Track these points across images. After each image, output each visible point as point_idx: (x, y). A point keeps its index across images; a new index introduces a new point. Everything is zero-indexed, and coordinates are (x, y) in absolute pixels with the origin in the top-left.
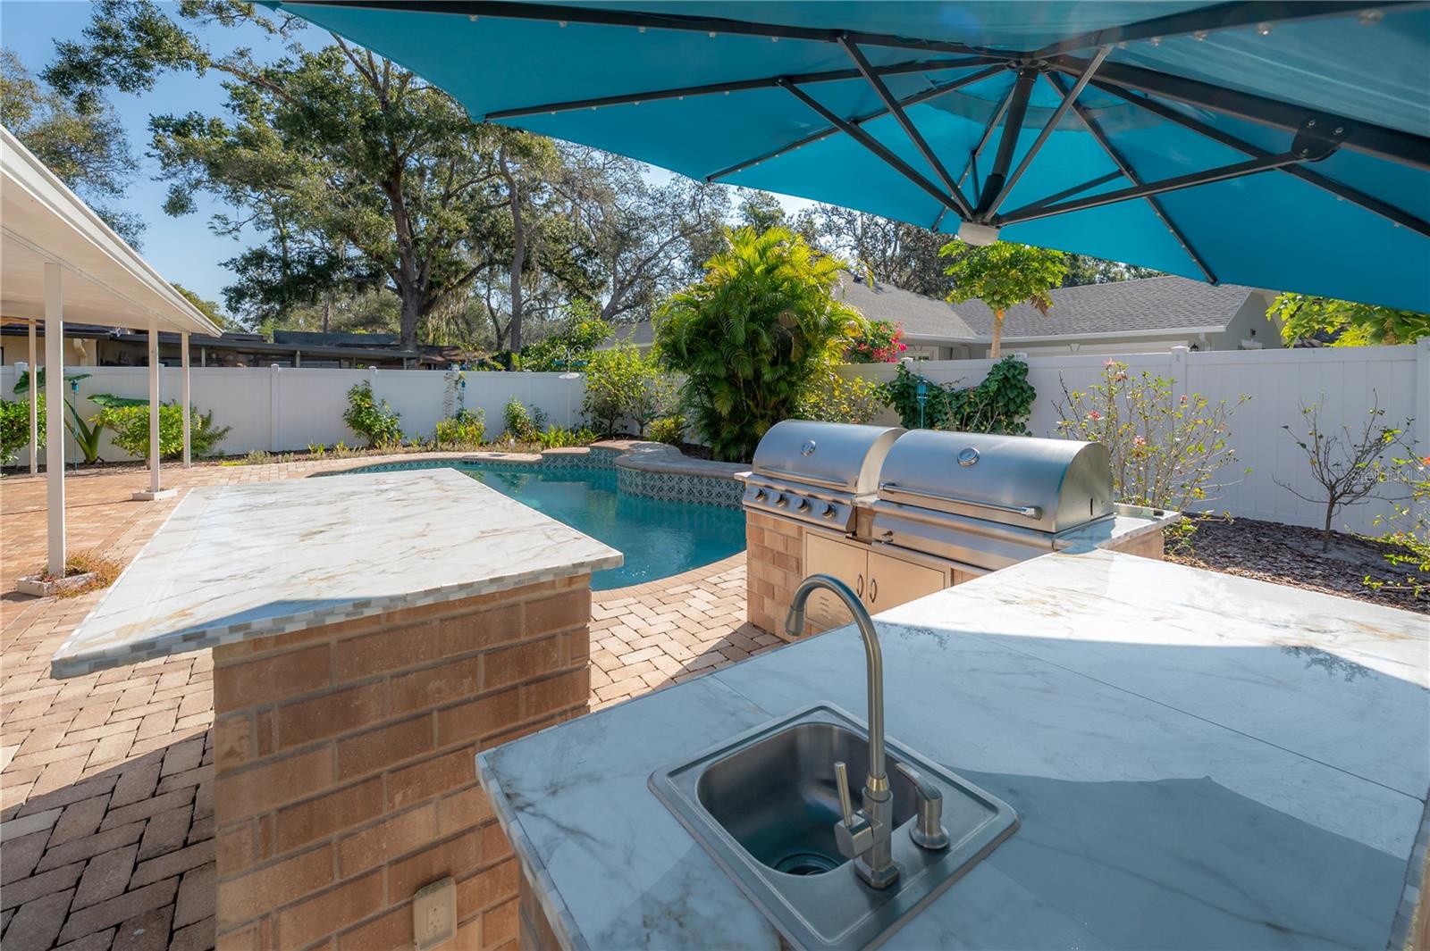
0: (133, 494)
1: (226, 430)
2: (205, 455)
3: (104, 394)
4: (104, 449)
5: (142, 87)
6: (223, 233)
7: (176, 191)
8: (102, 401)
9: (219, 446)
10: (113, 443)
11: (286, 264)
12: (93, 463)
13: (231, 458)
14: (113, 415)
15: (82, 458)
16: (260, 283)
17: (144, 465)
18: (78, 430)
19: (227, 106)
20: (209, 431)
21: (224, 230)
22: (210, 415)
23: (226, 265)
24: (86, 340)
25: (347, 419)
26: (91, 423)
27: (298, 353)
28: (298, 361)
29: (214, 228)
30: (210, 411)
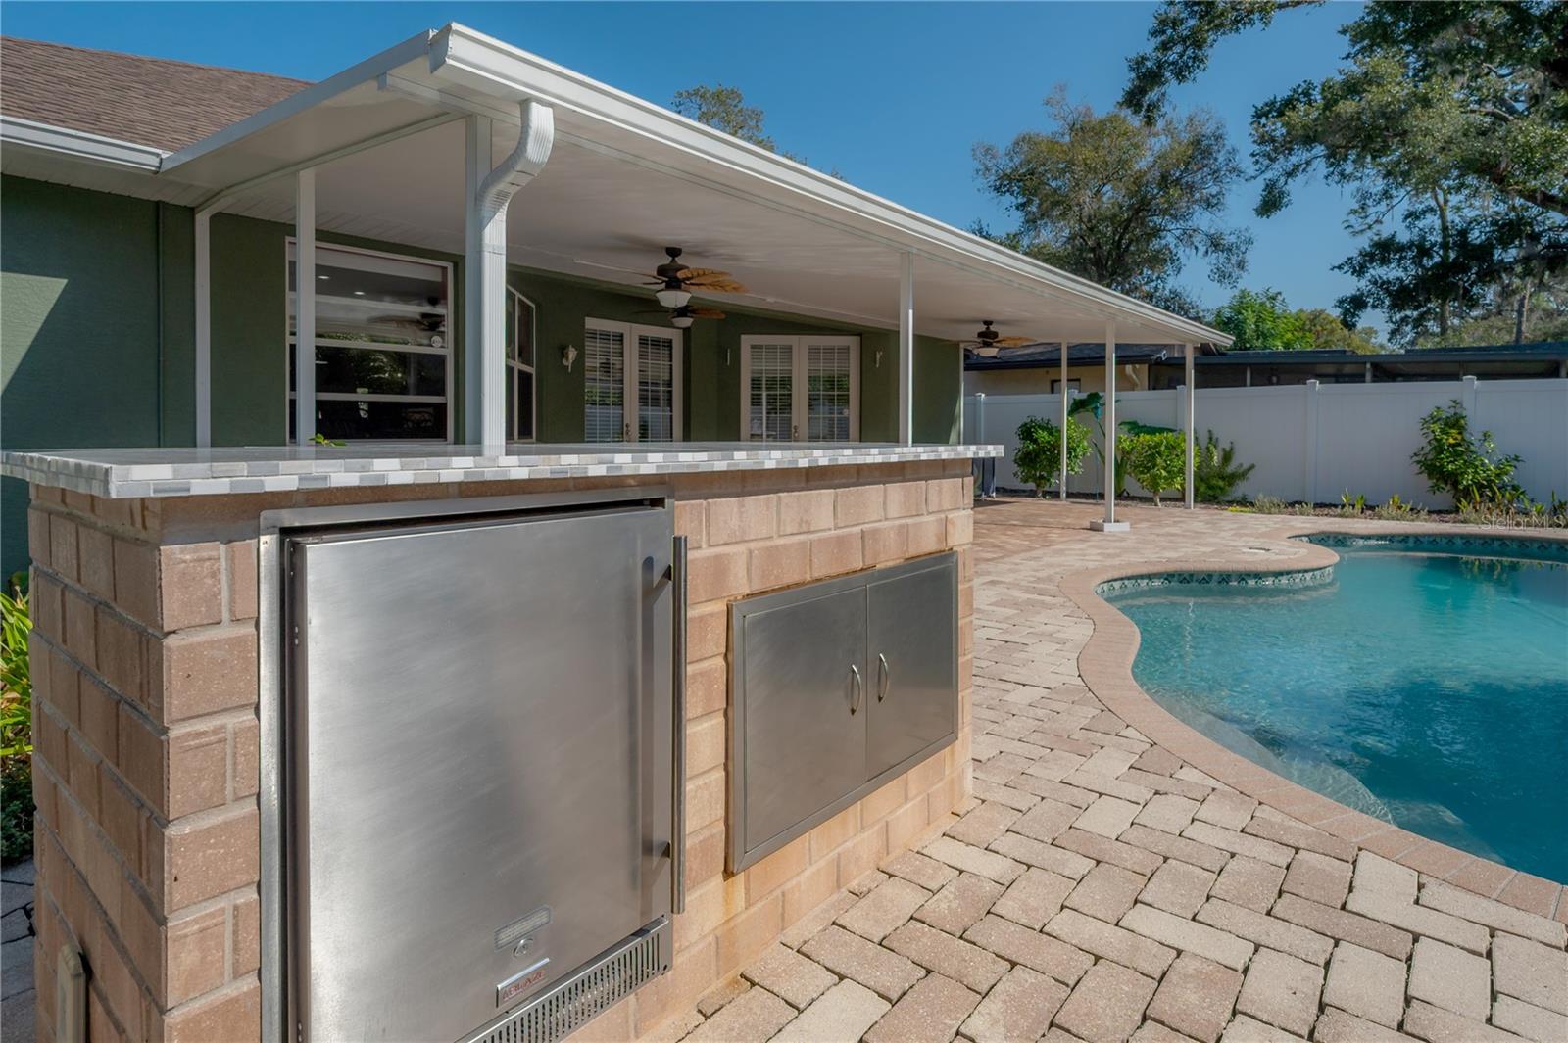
0: (1091, 523)
1: (1249, 470)
2: (1225, 499)
5: (1197, 70)
6: (1362, 231)
7: (1270, 187)
8: (1126, 428)
9: (1239, 489)
11: (1423, 251)
12: (1120, 495)
16: (1383, 285)
19: (1347, 57)
20: (1230, 469)
21: (1364, 227)
22: (1232, 449)
23: (1340, 268)
24: (1137, 366)
25: (1418, 462)
29: (1352, 227)
30: (1232, 443)
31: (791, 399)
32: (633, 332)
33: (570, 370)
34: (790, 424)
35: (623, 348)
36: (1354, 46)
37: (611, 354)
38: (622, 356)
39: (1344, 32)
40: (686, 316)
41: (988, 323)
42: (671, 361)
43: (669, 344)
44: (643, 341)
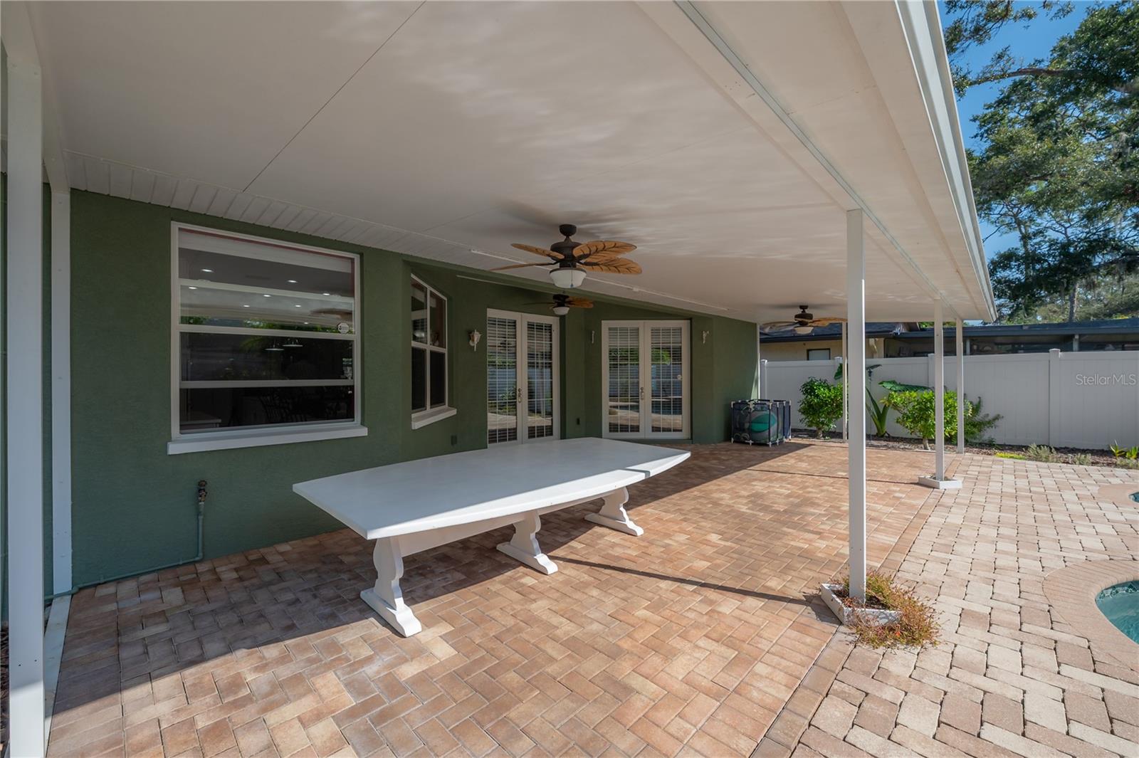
0: (919, 477)
1: (996, 419)
2: (975, 441)
3: (890, 380)
4: (891, 426)
8: (889, 386)
9: (988, 434)
10: (897, 422)
11: (1037, 259)
12: (882, 436)
13: (1003, 447)
14: (898, 399)
15: (875, 431)
17: (921, 443)
18: (873, 409)
19: (976, 136)
20: (978, 418)
22: (980, 402)
24: (877, 339)
26: (881, 402)
27: (1077, 337)
28: (1075, 346)
30: (980, 398)
31: (638, 368)
32: (523, 319)
33: (475, 350)
34: (638, 386)
35: (516, 332)
36: (981, 129)
37: (507, 336)
38: (515, 338)
39: (974, 120)
40: (563, 306)
41: (803, 307)
42: (551, 341)
43: (549, 328)
44: (531, 326)
